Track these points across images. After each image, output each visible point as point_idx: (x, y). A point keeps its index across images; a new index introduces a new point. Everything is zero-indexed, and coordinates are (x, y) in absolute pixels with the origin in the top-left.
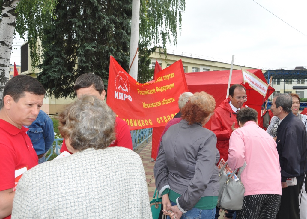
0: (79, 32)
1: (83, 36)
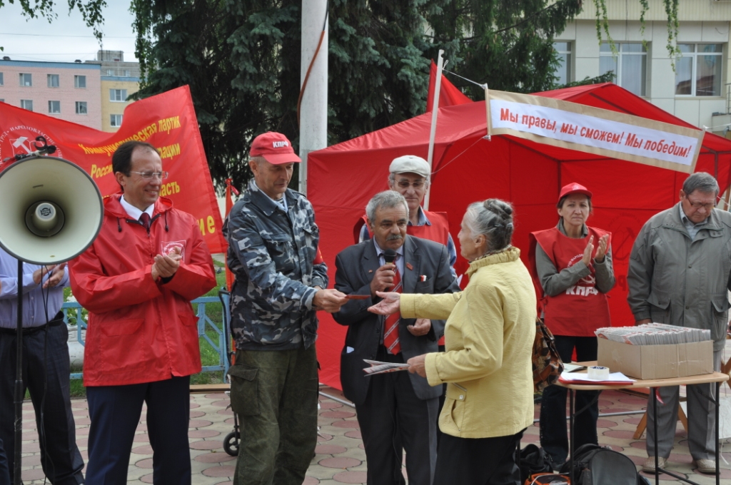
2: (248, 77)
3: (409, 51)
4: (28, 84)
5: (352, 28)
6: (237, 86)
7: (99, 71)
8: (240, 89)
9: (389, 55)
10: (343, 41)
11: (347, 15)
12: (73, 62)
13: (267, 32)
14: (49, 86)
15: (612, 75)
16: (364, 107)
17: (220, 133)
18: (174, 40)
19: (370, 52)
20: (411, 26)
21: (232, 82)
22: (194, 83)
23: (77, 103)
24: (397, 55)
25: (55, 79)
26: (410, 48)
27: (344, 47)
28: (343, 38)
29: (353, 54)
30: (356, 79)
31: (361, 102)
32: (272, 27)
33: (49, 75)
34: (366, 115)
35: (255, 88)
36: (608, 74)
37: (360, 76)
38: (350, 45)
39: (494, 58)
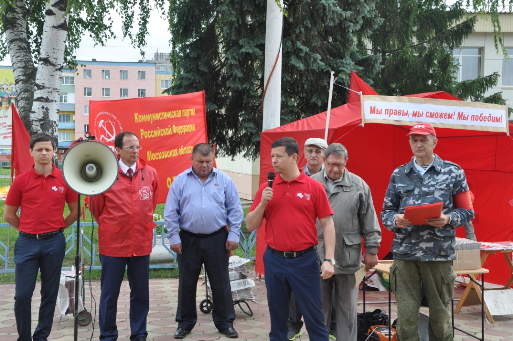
0: (231, 13)
1: (241, 23)
2: (238, 80)
3: (345, 62)
4: (107, 77)
5: (306, 47)
6: (230, 85)
7: (154, 68)
8: (232, 87)
9: (332, 65)
10: (300, 56)
11: (304, 39)
13: (251, 51)
14: (121, 78)
15: (497, 75)
16: (314, 100)
17: (222, 115)
18: (191, 56)
19: (318, 63)
20: (347, 45)
21: (227, 83)
22: (204, 83)
23: (139, 90)
24: (337, 65)
25: (125, 74)
26: (348, 60)
27: (301, 59)
28: (300, 54)
29: (307, 64)
30: (309, 81)
31: (312, 95)
32: (254, 48)
33: (121, 71)
34: (315, 105)
35: (242, 86)
36: (494, 74)
37: (312, 79)
38: (305, 59)
39: (410, 64)
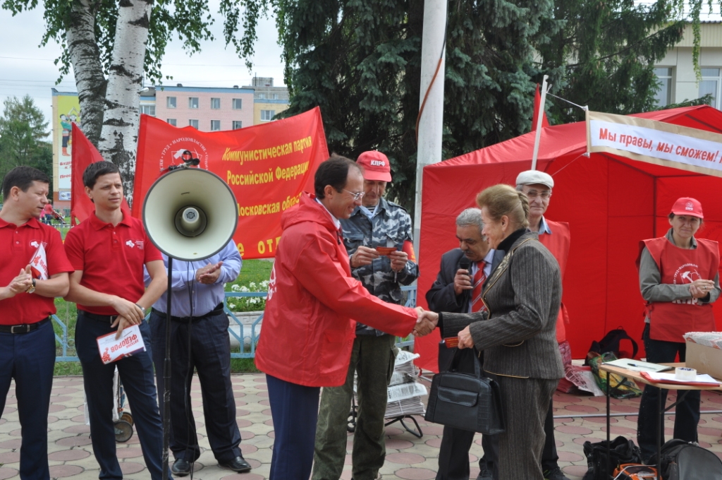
0: (366, 10)
1: (378, 23)
2: (374, 99)
3: (518, 77)
4: (195, 106)
5: (467, 56)
6: (364, 107)
7: (253, 95)
8: (367, 109)
9: (500, 80)
10: (459, 68)
11: (463, 45)
12: (232, 87)
13: (392, 60)
14: (212, 108)
15: (710, 98)
16: (476, 127)
17: (350, 148)
18: (312, 67)
19: (483, 78)
20: (520, 54)
21: (360, 103)
22: (328, 105)
23: (234, 122)
24: (507, 80)
25: (217, 102)
26: (520, 74)
27: (460, 72)
28: (459, 65)
29: (467, 79)
30: (470, 101)
31: (474, 121)
32: (397, 56)
33: (212, 99)
34: (478, 133)
35: (380, 108)
36: (706, 97)
37: (474, 98)
38: (465, 71)
39: (597, 82)
